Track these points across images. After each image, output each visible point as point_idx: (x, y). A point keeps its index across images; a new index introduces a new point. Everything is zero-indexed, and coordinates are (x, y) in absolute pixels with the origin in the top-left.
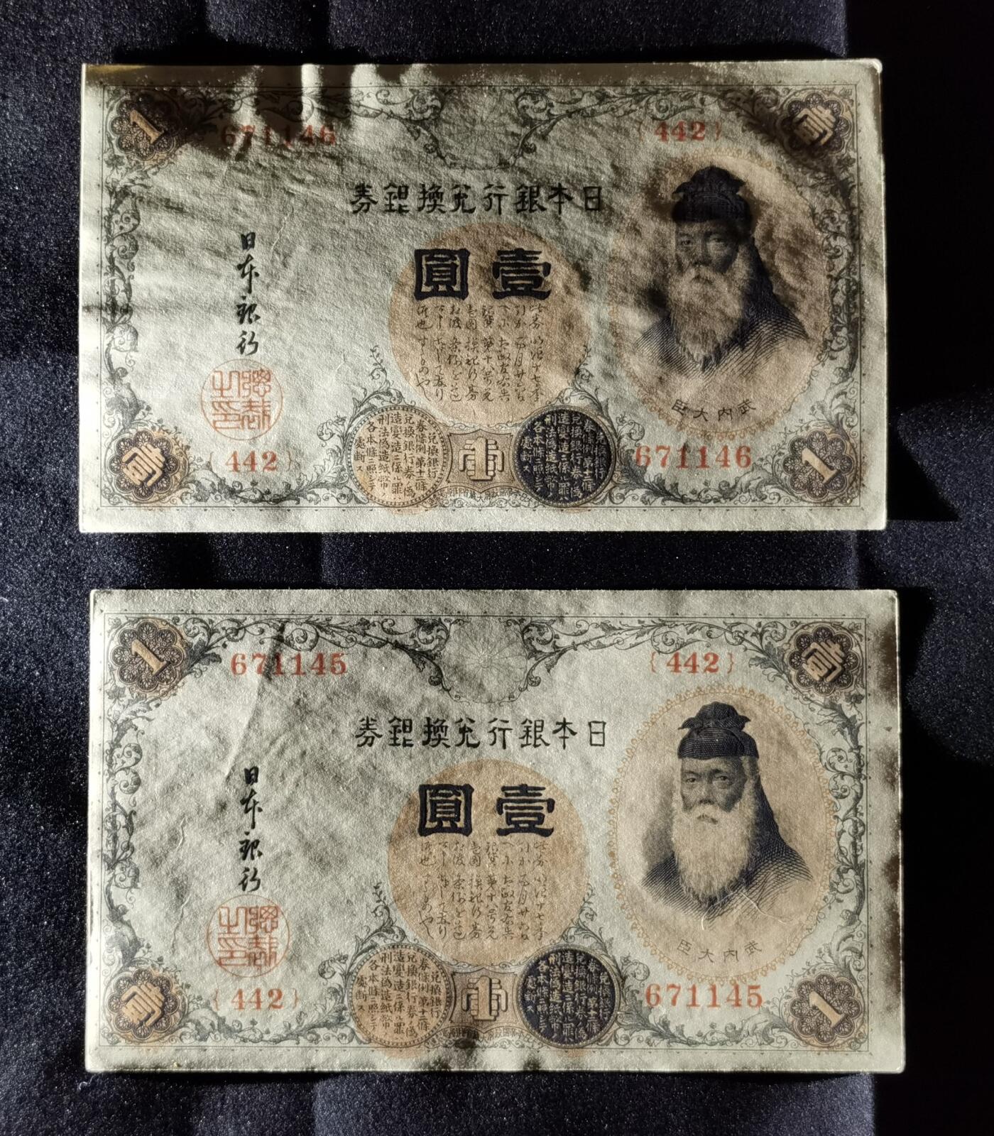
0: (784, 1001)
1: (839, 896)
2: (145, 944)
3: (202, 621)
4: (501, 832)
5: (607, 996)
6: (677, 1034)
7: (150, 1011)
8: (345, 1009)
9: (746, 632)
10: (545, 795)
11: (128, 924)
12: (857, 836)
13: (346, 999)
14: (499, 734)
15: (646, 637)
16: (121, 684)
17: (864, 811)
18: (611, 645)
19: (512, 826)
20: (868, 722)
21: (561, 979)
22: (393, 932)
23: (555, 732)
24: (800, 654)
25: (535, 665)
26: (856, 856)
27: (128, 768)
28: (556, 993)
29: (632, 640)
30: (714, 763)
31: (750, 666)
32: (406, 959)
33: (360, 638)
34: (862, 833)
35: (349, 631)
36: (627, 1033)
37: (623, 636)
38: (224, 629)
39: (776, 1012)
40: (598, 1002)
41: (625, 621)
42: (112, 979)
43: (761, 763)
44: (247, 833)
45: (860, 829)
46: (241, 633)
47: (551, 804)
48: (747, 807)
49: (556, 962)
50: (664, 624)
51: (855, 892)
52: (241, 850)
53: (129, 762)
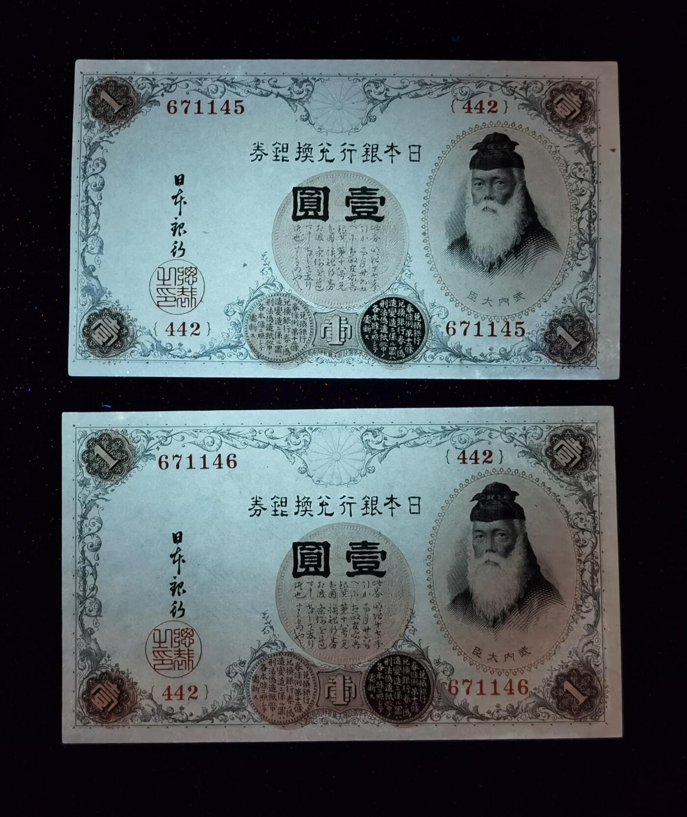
0: (540, 332)
1: (578, 261)
2: (107, 291)
3: (148, 79)
4: (348, 219)
5: (419, 329)
6: (466, 355)
7: (110, 335)
8: (242, 336)
9: (516, 87)
10: (379, 194)
11: (96, 278)
12: (591, 221)
13: (242, 330)
14: (348, 154)
15: (449, 89)
16: (93, 120)
17: (596, 205)
18: (424, 95)
19: (356, 215)
20: (599, 146)
21: (389, 317)
22: (275, 285)
23: (386, 152)
24: (552, 101)
25: (373, 108)
26: (590, 235)
27: (97, 174)
28: (385, 326)
29: (440, 92)
30: (494, 172)
31: (519, 109)
32: (283, 303)
33: (253, 90)
34: (595, 219)
35: (246, 86)
36: (433, 354)
37: (433, 89)
38: (162, 84)
39: (534, 341)
40: (413, 333)
41: (434, 80)
42: (85, 314)
43: (526, 172)
44: (176, 218)
45: (593, 217)
46: (174, 87)
47: (383, 200)
48: (516, 202)
49: (385, 306)
50: (460, 82)
51: (589, 259)
52: (172, 229)
53: (98, 170)
